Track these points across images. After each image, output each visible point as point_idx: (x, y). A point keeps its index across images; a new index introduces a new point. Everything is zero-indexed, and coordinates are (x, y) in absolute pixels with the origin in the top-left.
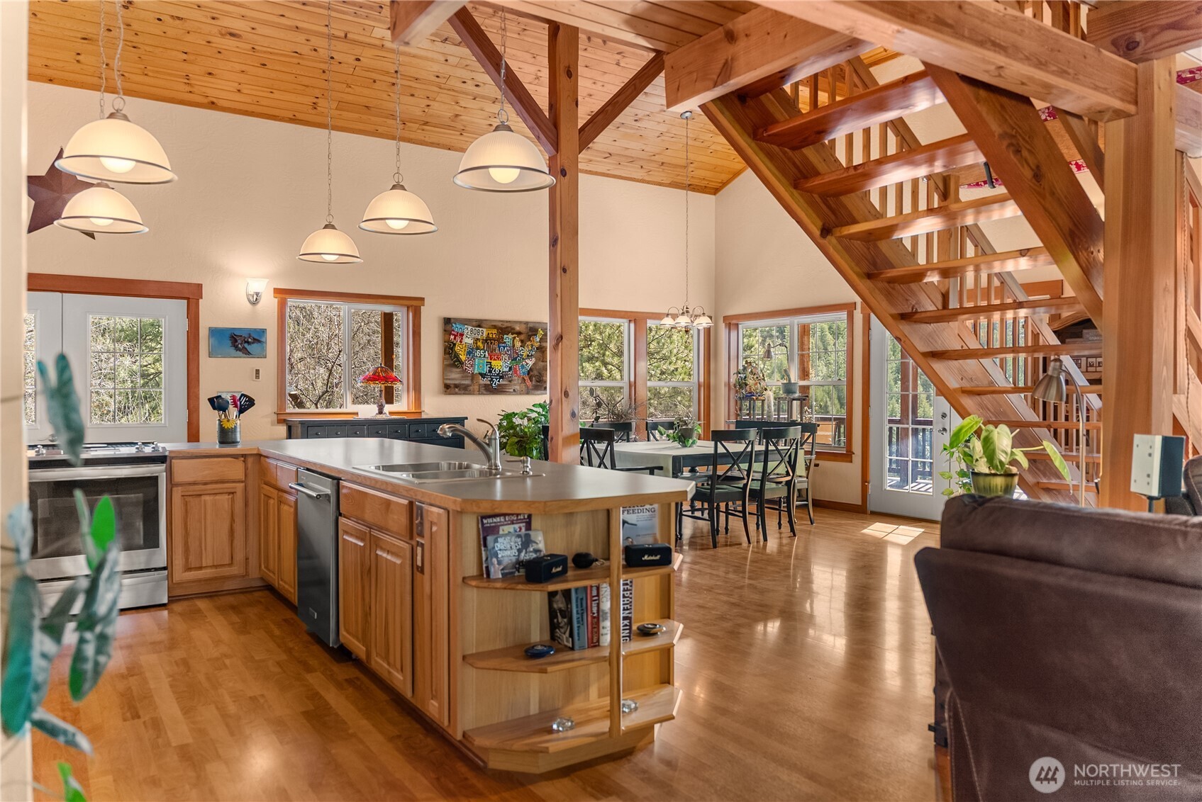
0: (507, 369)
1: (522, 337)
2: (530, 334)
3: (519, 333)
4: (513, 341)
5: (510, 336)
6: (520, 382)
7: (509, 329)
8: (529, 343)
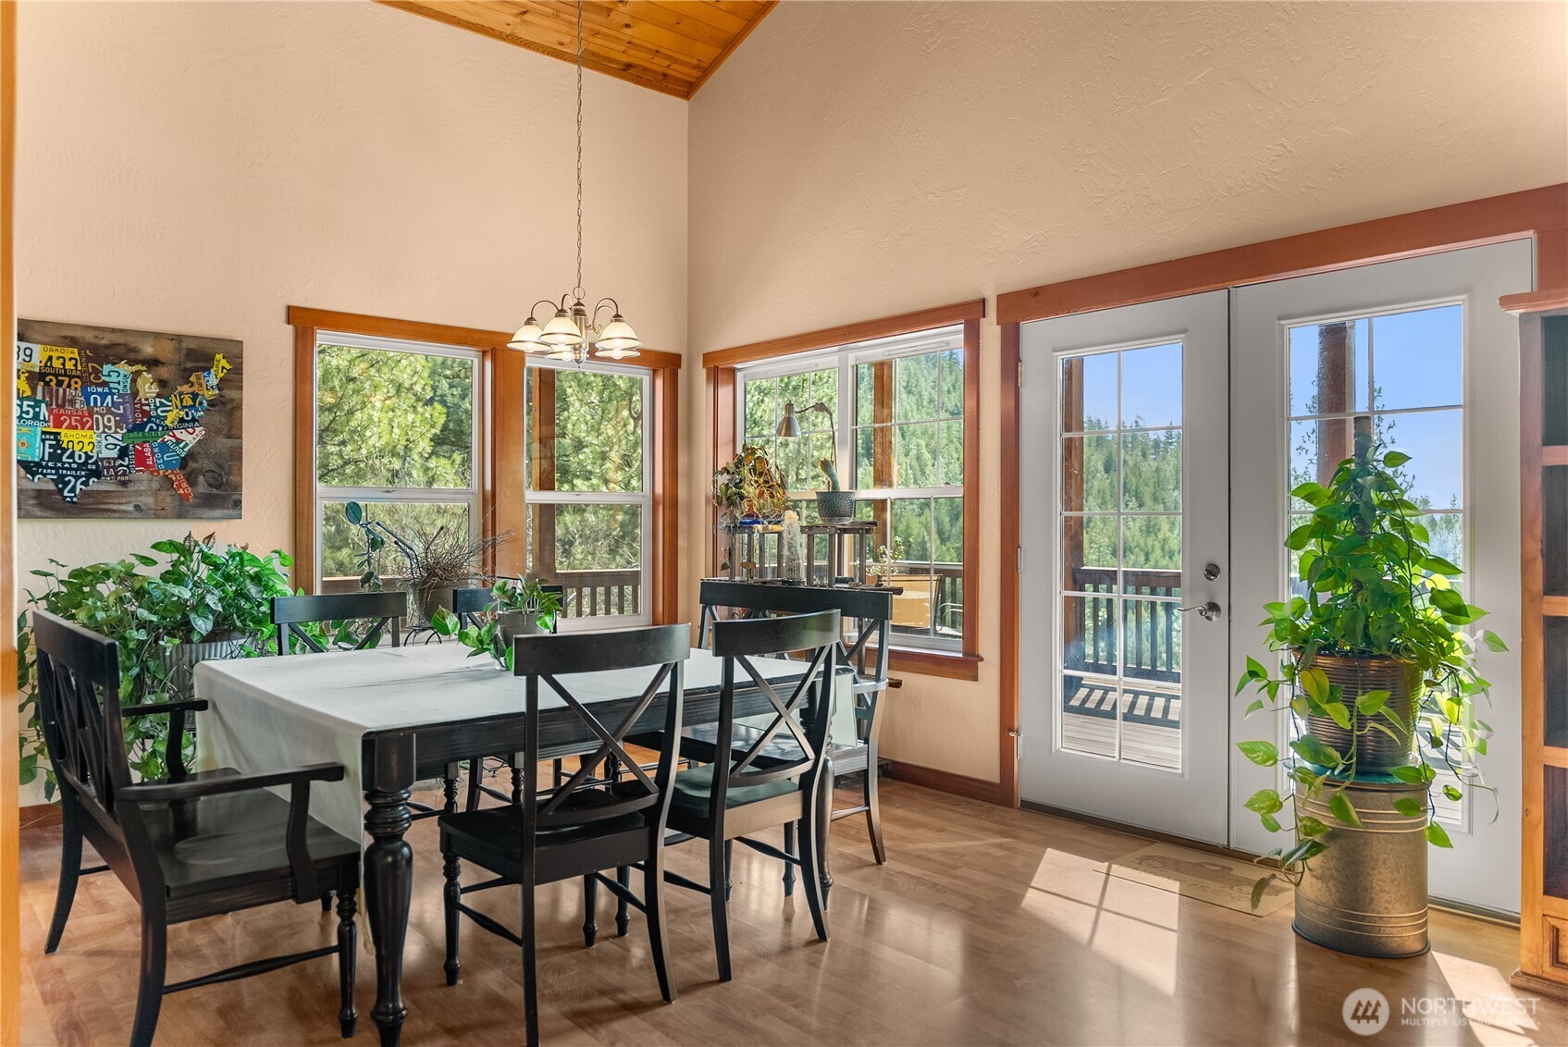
0: (114, 454)
1: (164, 372)
2: (189, 365)
3: (152, 363)
4: (134, 381)
5: (124, 368)
6: (155, 485)
7: (122, 351)
8: (186, 388)
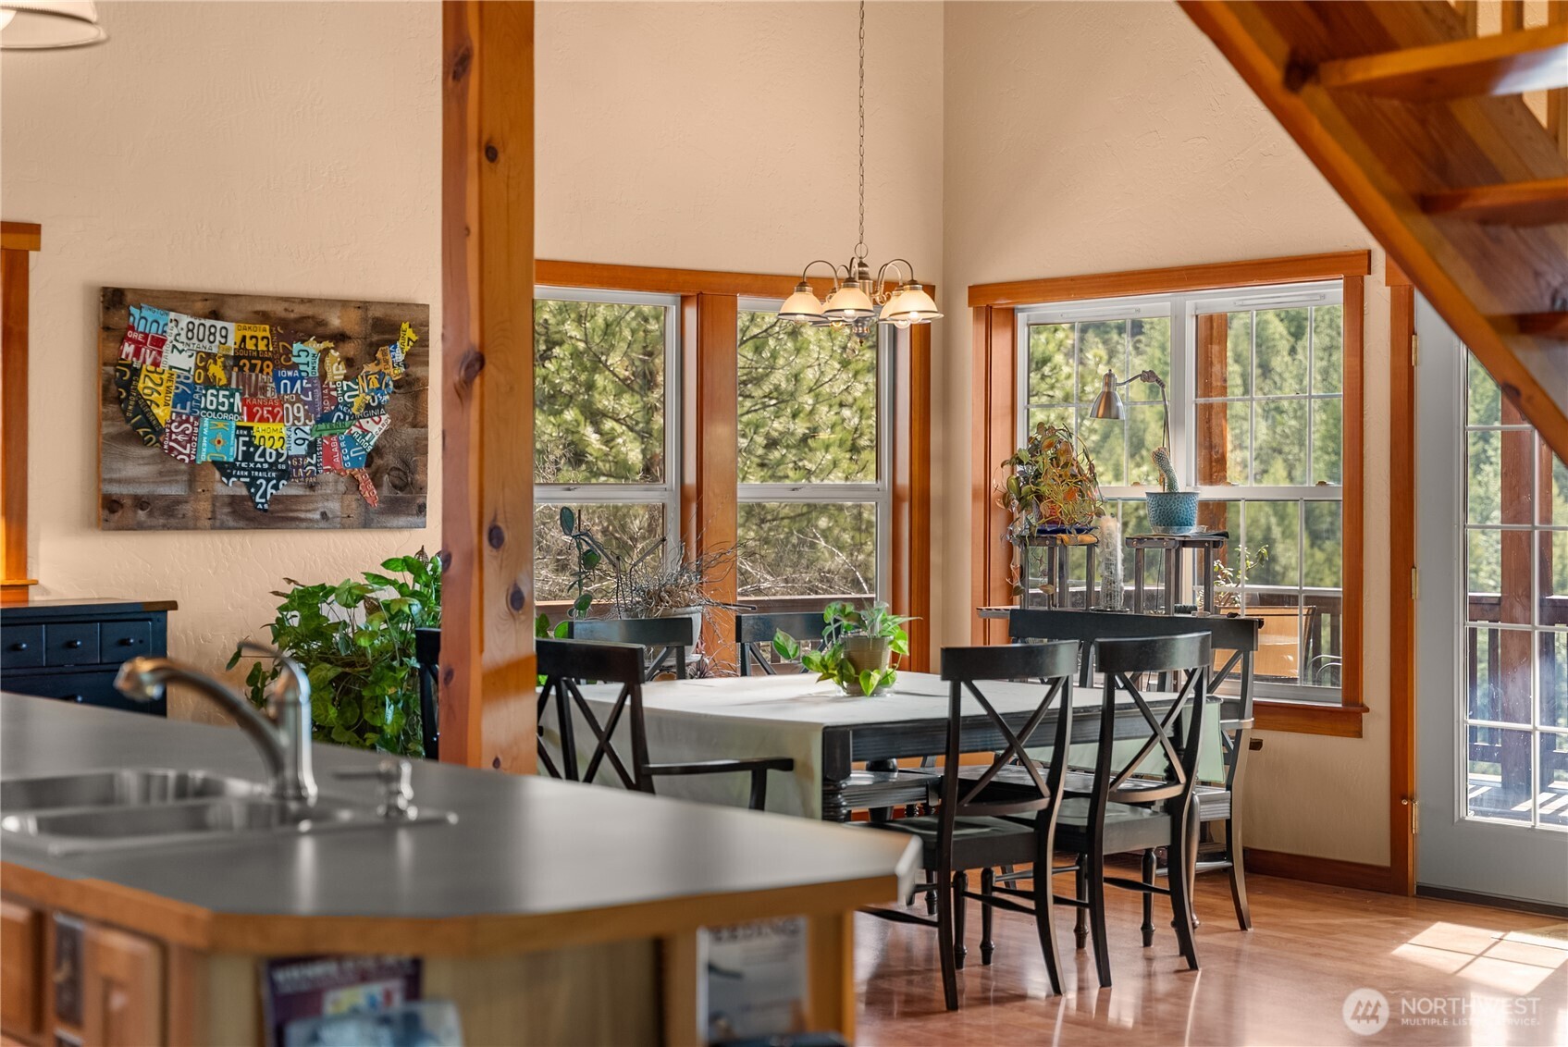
0: (302, 450)
1: (351, 349)
2: (375, 338)
3: (340, 338)
4: (322, 361)
5: (313, 347)
6: (342, 488)
7: (310, 324)
8: (371, 368)
